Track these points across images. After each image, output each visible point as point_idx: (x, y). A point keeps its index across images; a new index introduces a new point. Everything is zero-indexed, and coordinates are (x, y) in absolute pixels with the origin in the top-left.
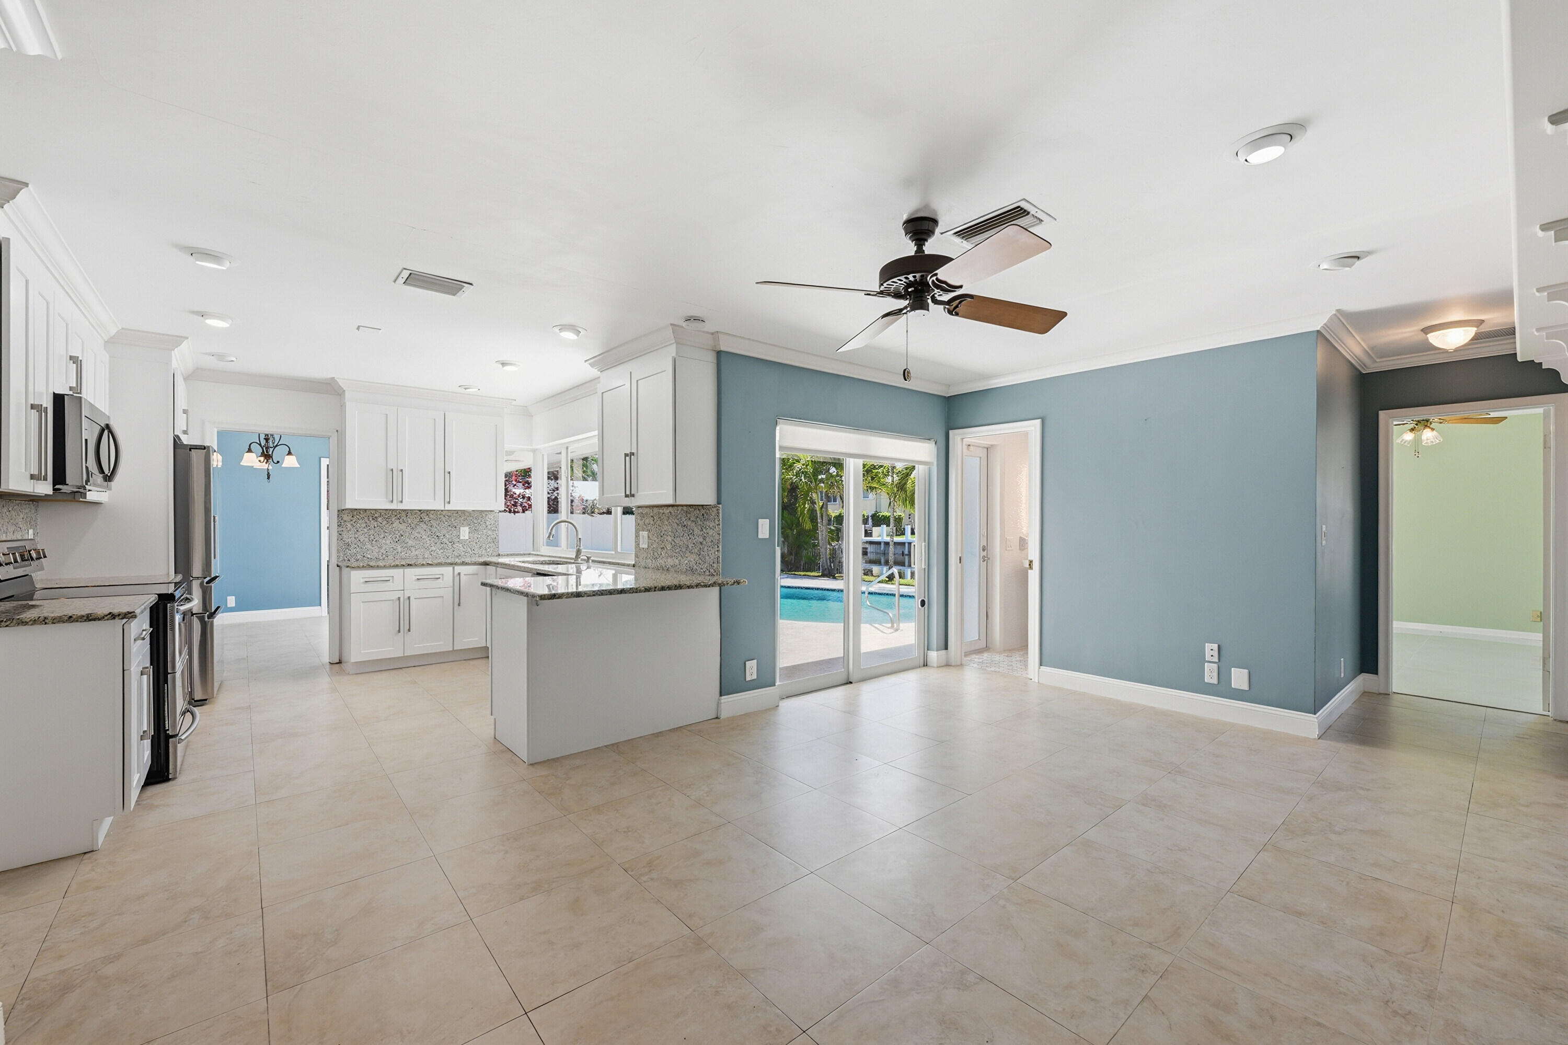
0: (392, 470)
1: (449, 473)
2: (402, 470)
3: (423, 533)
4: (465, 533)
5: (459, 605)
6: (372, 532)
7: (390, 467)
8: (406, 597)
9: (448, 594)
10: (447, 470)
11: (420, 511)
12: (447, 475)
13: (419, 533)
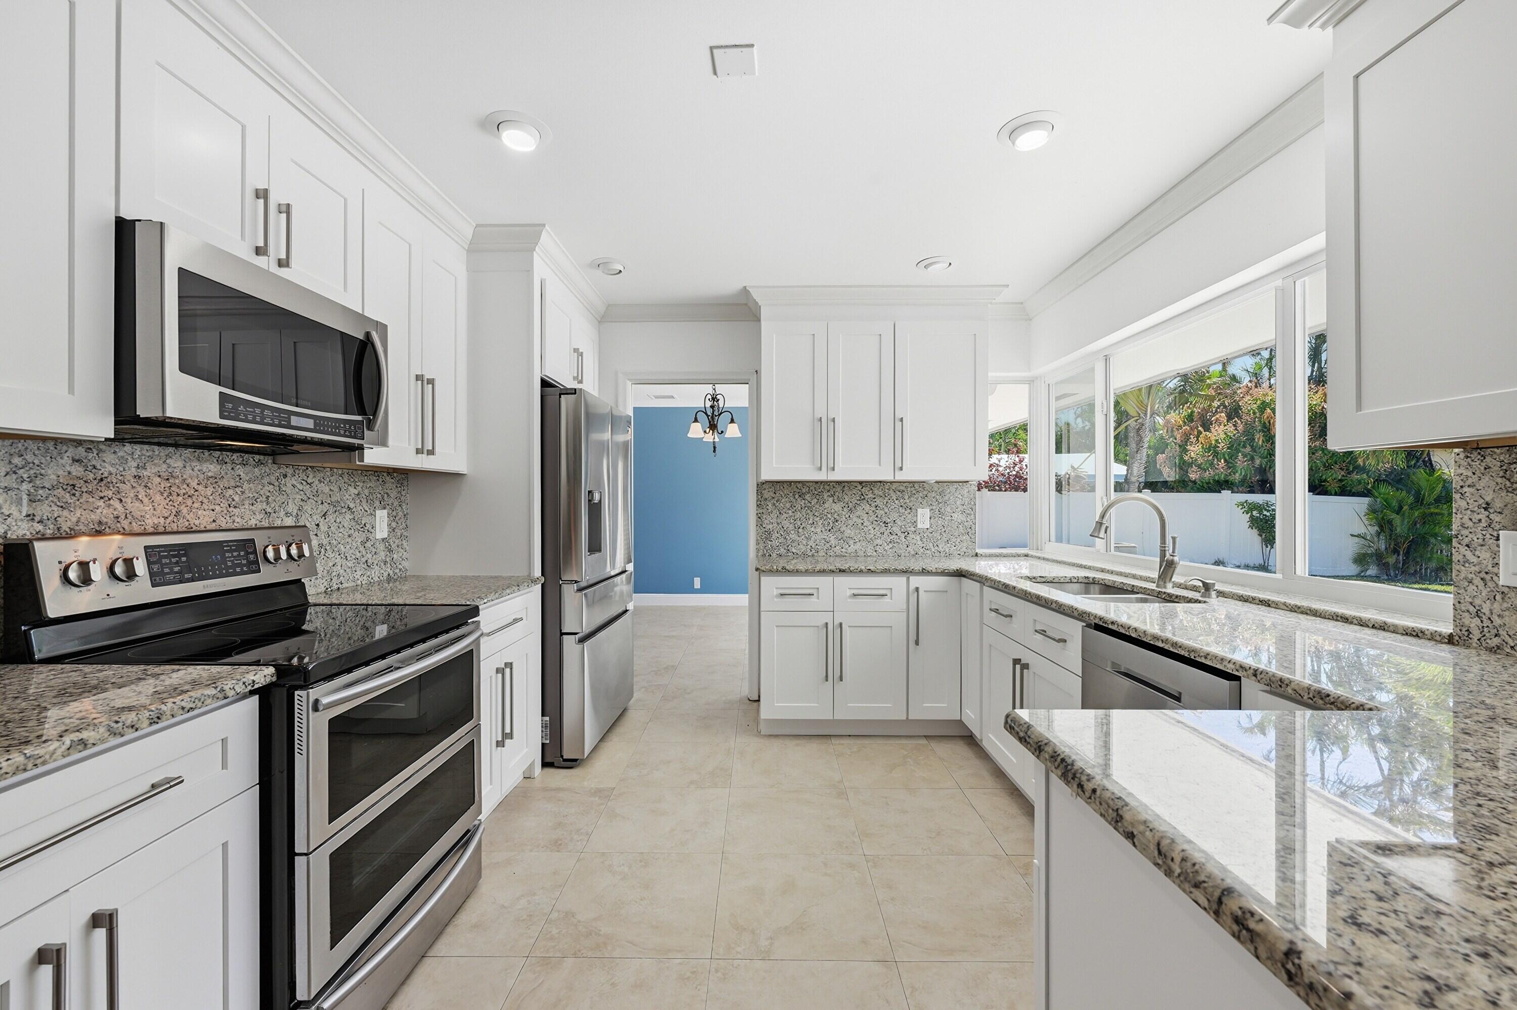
0: (820, 419)
1: (901, 420)
2: (834, 420)
3: (865, 517)
4: (923, 518)
5: (917, 643)
6: (798, 515)
7: (818, 416)
8: (837, 622)
9: (899, 621)
10: (898, 416)
11: (861, 483)
12: (898, 424)
13: (859, 517)
